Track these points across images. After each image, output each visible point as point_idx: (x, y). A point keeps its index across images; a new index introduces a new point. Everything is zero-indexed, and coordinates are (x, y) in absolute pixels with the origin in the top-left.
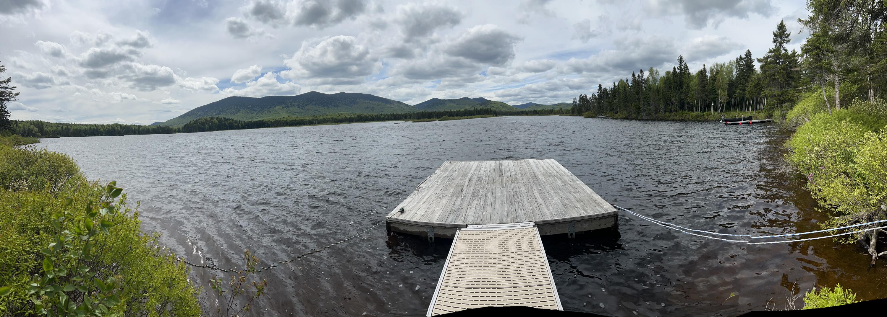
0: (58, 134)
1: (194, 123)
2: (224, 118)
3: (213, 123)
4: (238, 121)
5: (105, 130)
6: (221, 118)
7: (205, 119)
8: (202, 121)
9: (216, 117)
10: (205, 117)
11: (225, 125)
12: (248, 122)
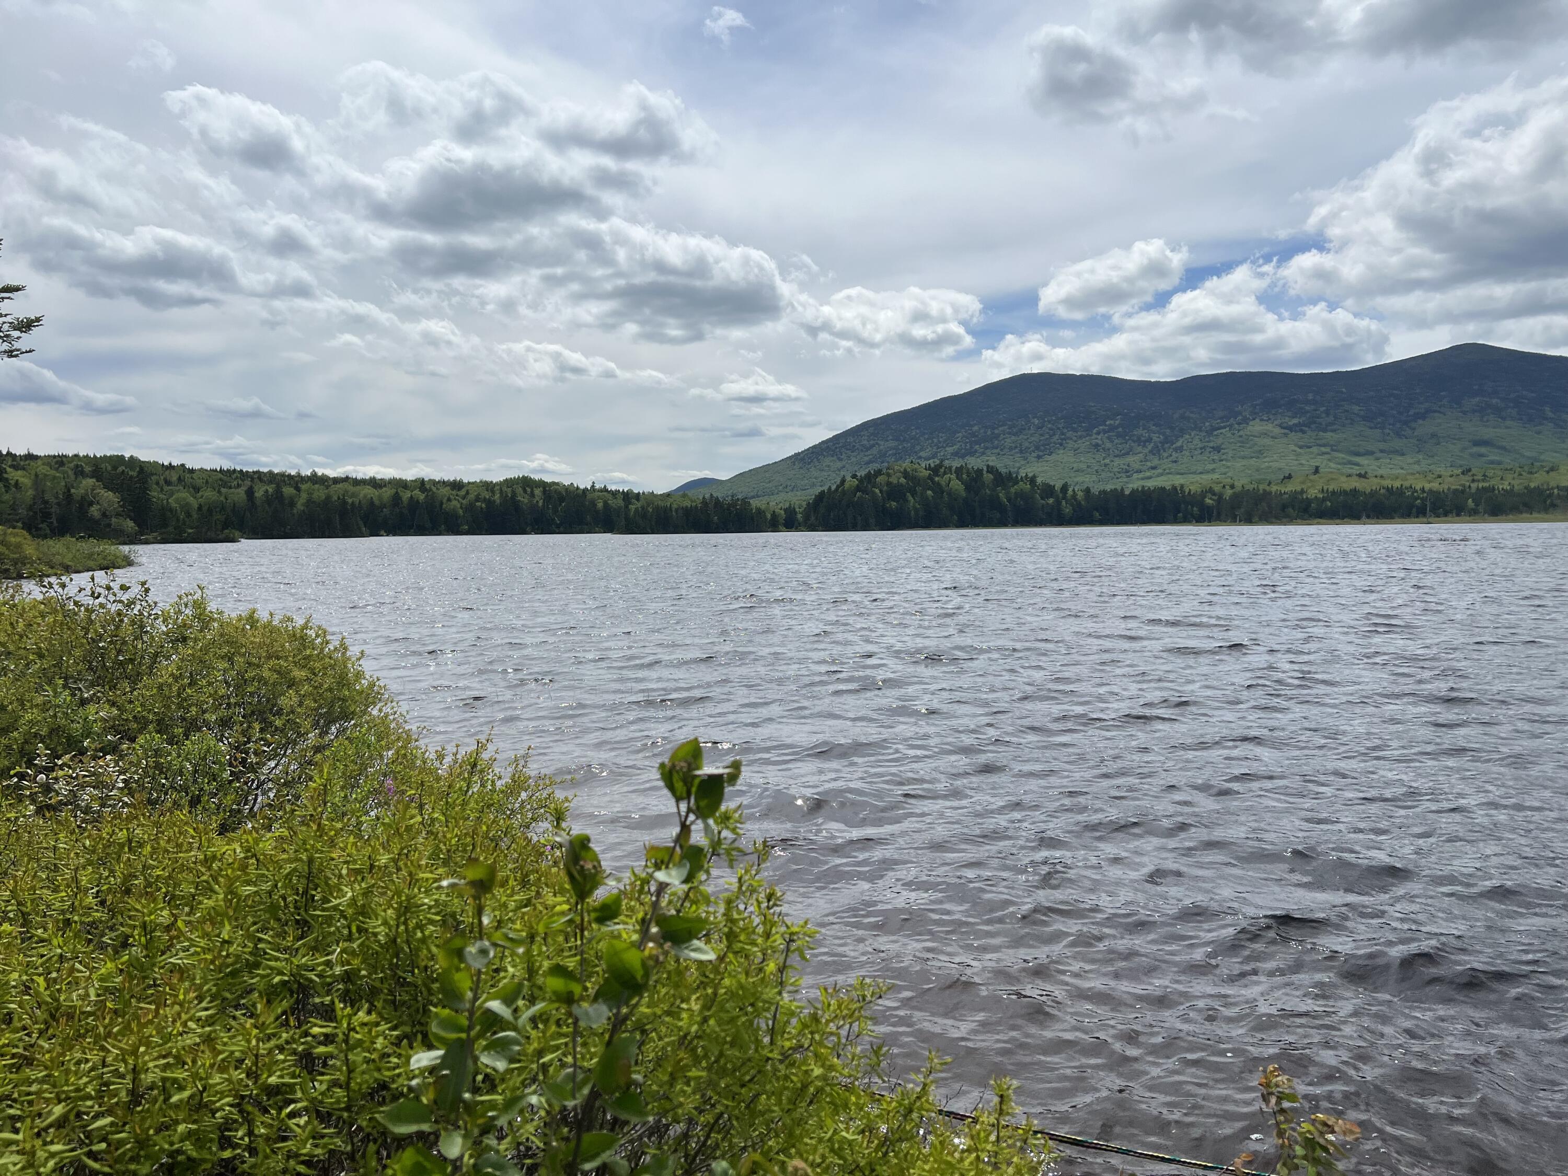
0: (226, 525)
1: (858, 489)
2: (990, 469)
3: (939, 490)
4: (1058, 486)
5: (470, 508)
6: (980, 471)
7: (906, 474)
8: (894, 480)
9: (956, 463)
10: (906, 464)
11: (995, 504)
12: (1104, 492)
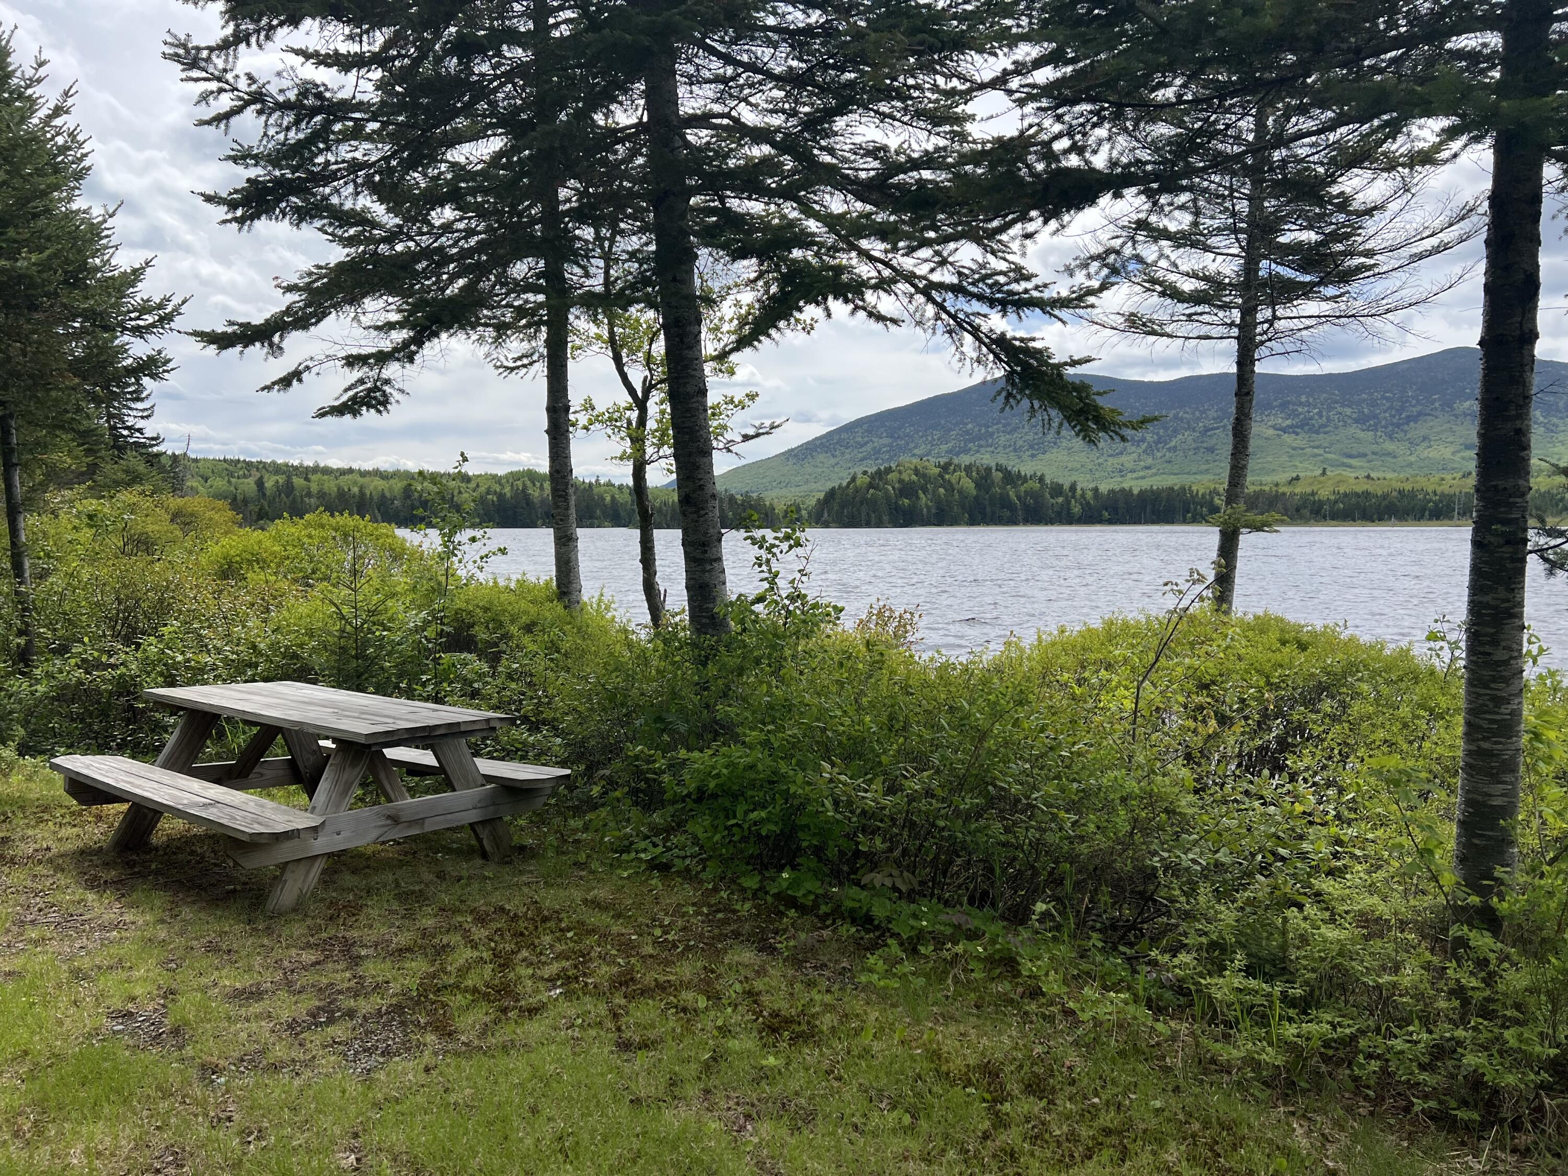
1: (871, 486)
2: (999, 468)
3: (950, 487)
4: (1066, 486)
6: (988, 470)
7: (916, 472)
8: (905, 477)
11: (1005, 502)
12: (1112, 491)
